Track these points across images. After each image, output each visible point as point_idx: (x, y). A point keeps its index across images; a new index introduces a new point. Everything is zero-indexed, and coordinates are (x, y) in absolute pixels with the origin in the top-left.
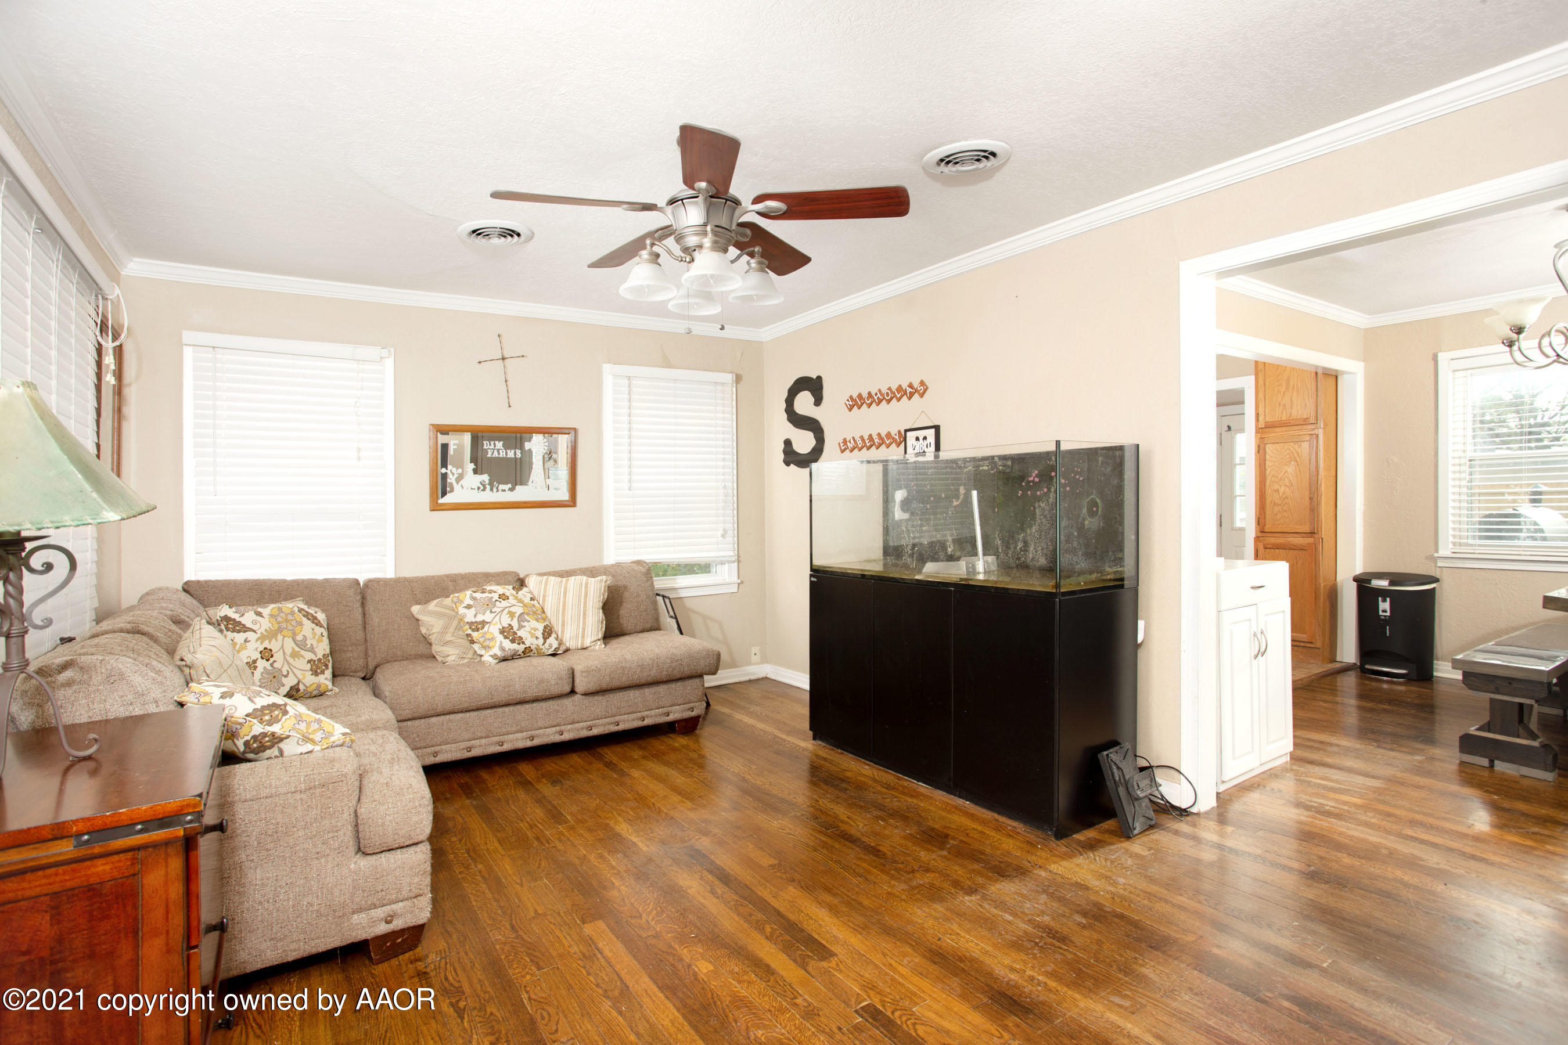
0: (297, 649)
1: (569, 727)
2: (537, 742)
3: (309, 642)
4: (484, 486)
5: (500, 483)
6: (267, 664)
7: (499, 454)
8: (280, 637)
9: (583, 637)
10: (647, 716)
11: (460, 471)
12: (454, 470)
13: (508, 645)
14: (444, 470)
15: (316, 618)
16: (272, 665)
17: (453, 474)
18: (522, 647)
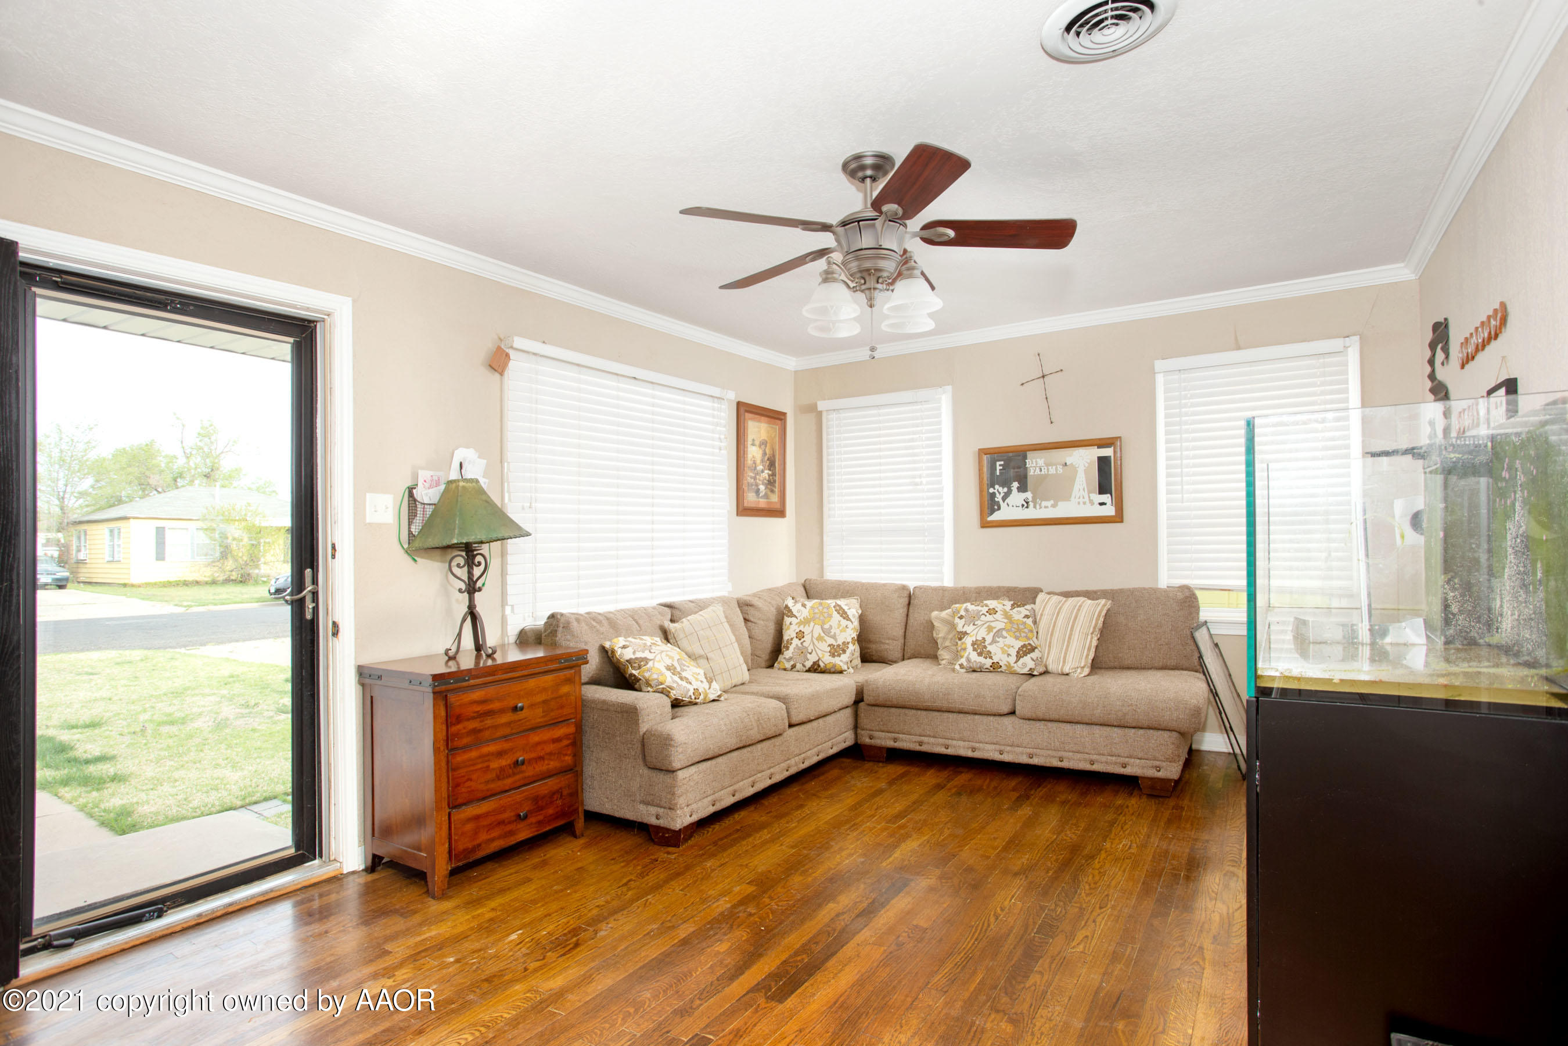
0: (823, 634)
1: (1008, 748)
2: (977, 755)
3: (833, 631)
4: (1027, 503)
5: (1042, 500)
6: (799, 642)
7: (1041, 470)
8: (812, 624)
9: (1064, 662)
10: (1097, 761)
11: (1006, 490)
12: (1000, 489)
13: (974, 657)
14: (991, 490)
15: (846, 613)
16: (802, 643)
17: (1000, 493)
18: (988, 663)
